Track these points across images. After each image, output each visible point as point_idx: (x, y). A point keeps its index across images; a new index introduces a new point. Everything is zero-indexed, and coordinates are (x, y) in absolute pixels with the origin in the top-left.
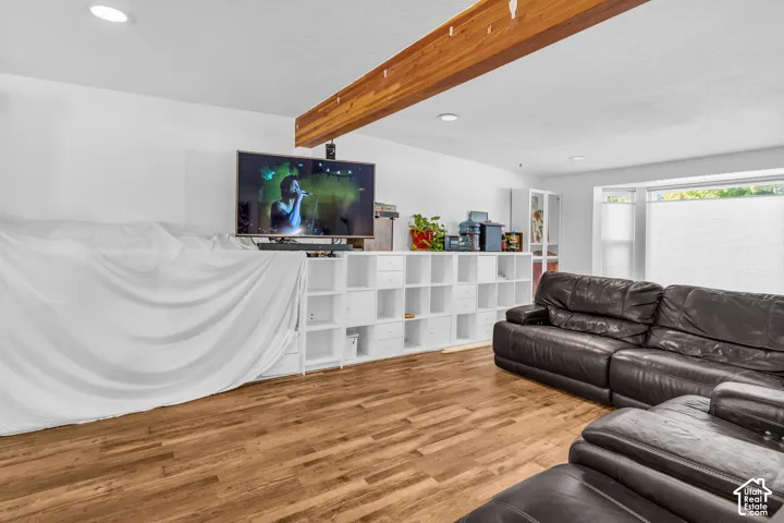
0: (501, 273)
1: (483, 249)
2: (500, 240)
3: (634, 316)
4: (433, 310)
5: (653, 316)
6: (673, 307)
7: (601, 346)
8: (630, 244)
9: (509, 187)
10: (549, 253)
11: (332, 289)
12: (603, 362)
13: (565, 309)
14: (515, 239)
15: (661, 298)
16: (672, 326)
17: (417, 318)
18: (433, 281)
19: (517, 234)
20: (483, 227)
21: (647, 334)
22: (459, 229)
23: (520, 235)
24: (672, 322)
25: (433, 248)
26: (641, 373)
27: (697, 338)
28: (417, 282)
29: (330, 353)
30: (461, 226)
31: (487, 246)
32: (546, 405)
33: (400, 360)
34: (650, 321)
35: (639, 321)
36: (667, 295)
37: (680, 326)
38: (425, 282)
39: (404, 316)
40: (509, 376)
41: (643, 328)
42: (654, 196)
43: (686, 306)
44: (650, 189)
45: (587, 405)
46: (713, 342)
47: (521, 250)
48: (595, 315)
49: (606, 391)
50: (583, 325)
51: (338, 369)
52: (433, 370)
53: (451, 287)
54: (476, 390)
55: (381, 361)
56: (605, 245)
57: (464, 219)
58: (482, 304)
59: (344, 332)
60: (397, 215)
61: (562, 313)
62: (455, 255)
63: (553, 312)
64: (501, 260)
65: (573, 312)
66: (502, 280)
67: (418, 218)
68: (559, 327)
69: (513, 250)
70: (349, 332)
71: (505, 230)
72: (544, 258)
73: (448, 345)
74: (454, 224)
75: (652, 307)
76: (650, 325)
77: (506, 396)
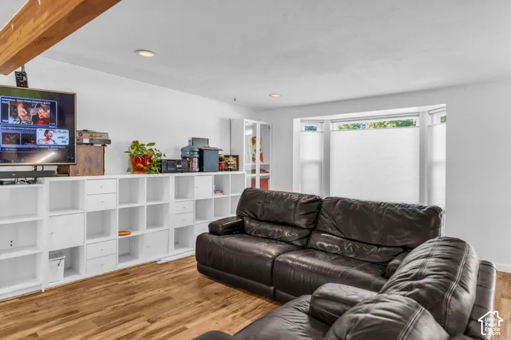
0: (218, 190)
1: (201, 169)
2: (218, 162)
3: (302, 222)
4: (150, 225)
5: (313, 223)
6: (327, 215)
7: (271, 250)
8: (320, 163)
9: (228, 117)
10: (262, 171)
11: (35, 215)
12: (269, 265)
13: (256, 219)
14: (232, 161)
15: (319, 208)
16: (324, 230)
17: (133, 234)
18: (148, 200)
19: (234, 156)
20: (201, 152)
21: (308, 237)
22: (180, 153)
23: (237, 157)
24: (325, 227)
25: (149, 171)
26: (292, 272)
27: (338, 238)
28: (136, 202)
29: (34, 277)
30: (182, 150)
31: (205, 168)
32: (224, 306)
33: (111, 275)
34: (312, 226)
35: (304, 227)
36: (324, 206)
37: (330, 230)
38: (143, 202)
39: (118, 234)
40: (207, 280)
41: (307, 232)
42: (336, 126)
43: (333, 213)
44: (333, 121)
45: (259, 301)
46: (347, 241)
47: (237, 170)
48: (276, 223)
49: (272, 288)
50: (266, 232)
51: (40, 292)
52: (139, 282)
53: (167, 204)
54: (168, 299)
55: (92, 278)
56: (303, 165)
57: (186, 144)
58: (198, 217)
59: (46, 255)
60: (109, 142)
61: (254, 222)
62: (172, 176)
63: (247, 222)
64: (217, 179)
65: (261, 221)
66: (219, 196)
67: (136, 143)
68: (250, 235)
69: (231, 170)
70: (54, 255)
71: (222, 154)
72: (258, 175)
73: (166, 255)
74: (176, 149)
75: (313, 215)
76: (312, 230)
77: (193, 302)
